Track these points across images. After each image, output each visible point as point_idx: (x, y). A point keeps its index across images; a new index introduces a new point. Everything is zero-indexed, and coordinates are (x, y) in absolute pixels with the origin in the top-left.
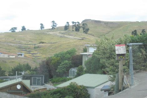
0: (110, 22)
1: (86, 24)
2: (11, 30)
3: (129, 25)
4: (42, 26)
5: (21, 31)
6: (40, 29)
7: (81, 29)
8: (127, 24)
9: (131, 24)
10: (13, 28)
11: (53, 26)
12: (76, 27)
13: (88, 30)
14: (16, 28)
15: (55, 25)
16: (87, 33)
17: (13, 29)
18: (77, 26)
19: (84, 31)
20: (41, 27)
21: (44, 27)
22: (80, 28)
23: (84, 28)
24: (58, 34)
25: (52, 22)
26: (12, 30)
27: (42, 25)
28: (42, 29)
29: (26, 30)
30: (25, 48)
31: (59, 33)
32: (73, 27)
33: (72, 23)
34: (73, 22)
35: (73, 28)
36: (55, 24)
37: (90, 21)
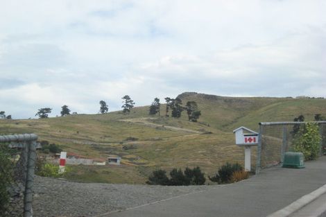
0: (235, 98)
1: (194, 103)
2: (39, 113)
3: (276, 104)
4: (103, 106)
5: (60, 115)
6: (100, 113)
7: (184, 114)
8: (272, 103)
9: (280, 103)
10: (44, 109)
11: (127, 105)
12: (174, 109)
13: (198, 114)
14: (49, 109)
15: (129, 104)
16: (196, 121)
17: (44, 112)
18: (175, 107)
19: (190, 118)
20: (101, 108)
21: (107, 109)
22: (181, 111)
23: (189, 112)
24: (146, 123)
25: (125, 98)
26: (42, 114)
27: (103, 103)
28: (103, 112)
29: (71, 113)
30: (107, 149)
31: (148, 120)
32: (167, 108)
33: (165, 100)
34: (168, 99)
35: (167, 111)
36: (131, 101)
37: (196, 96)
